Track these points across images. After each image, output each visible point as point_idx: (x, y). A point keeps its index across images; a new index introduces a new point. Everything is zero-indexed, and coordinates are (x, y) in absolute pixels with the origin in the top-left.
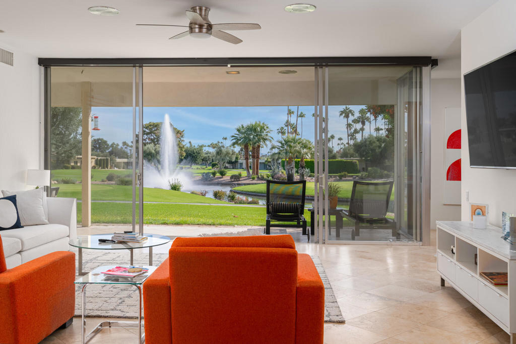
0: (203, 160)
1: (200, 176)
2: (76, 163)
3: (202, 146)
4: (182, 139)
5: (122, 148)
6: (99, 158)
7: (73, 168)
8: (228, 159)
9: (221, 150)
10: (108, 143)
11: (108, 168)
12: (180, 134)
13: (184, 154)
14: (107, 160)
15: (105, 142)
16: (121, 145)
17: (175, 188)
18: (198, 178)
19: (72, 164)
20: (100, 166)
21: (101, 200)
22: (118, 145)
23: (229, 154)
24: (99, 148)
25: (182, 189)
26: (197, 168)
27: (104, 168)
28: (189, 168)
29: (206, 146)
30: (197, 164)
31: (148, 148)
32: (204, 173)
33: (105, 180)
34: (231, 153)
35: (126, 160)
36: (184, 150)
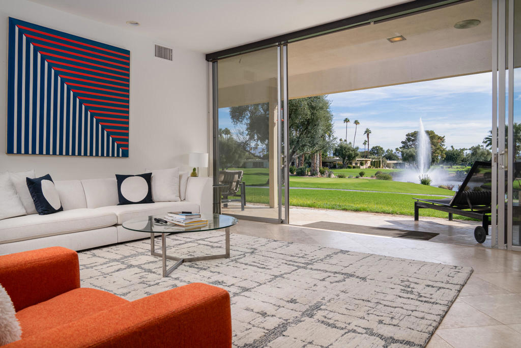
0: (463, 161)
1: (454, 174)
2: (356, 164)
3: (464, 149)
4: (443, 144)
5: (395, 153)
6: (373, 160)
7: (354, 167)
8: (483, 158)
9: (476, 152)
10: (384, 149)
11: (380, 167)
12: (441, 139)
13: (445, 156)
14: (380, 161)
15: (382, 149)
16: (394, 151)
17: (425, 182)
18: (452, 175)
19: (354, 165)
20: (374, 166)
21: (355, 190)
22: (392, 151)
23: (484, 154)
24: (377, 153)
25: (432, 184)
26: (457, 168)
27: (377, 168)
28: (449, 168)
29: (467, 149)
30: (457, 164)
31: (410, 151)
32: (458, 171)
33: (374, 176)
34: (486, 153)
35: (395, 162)
36: (444, 152)
